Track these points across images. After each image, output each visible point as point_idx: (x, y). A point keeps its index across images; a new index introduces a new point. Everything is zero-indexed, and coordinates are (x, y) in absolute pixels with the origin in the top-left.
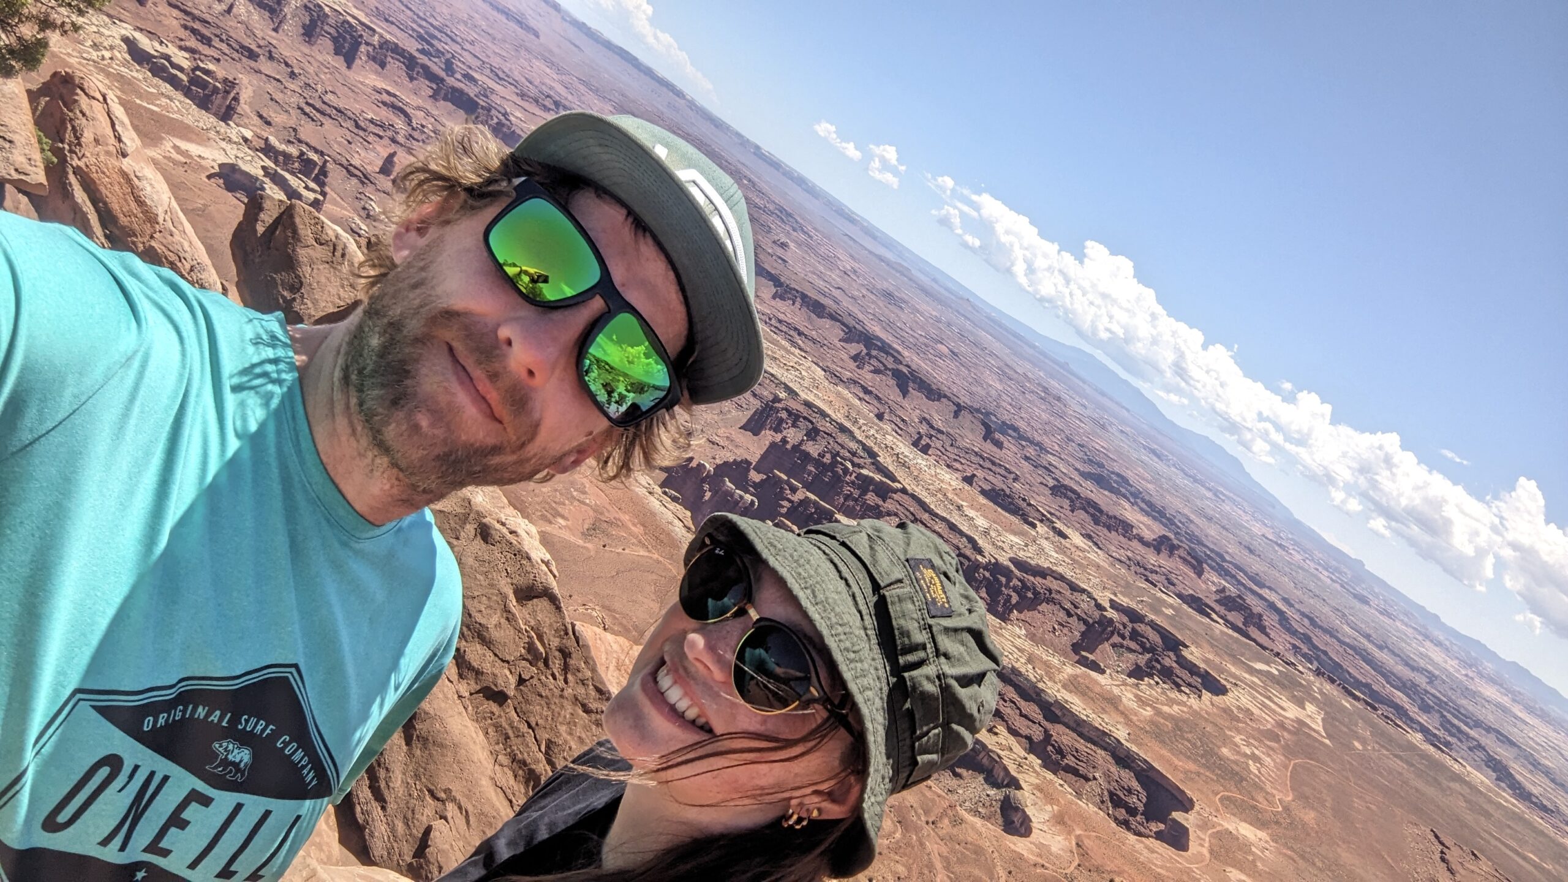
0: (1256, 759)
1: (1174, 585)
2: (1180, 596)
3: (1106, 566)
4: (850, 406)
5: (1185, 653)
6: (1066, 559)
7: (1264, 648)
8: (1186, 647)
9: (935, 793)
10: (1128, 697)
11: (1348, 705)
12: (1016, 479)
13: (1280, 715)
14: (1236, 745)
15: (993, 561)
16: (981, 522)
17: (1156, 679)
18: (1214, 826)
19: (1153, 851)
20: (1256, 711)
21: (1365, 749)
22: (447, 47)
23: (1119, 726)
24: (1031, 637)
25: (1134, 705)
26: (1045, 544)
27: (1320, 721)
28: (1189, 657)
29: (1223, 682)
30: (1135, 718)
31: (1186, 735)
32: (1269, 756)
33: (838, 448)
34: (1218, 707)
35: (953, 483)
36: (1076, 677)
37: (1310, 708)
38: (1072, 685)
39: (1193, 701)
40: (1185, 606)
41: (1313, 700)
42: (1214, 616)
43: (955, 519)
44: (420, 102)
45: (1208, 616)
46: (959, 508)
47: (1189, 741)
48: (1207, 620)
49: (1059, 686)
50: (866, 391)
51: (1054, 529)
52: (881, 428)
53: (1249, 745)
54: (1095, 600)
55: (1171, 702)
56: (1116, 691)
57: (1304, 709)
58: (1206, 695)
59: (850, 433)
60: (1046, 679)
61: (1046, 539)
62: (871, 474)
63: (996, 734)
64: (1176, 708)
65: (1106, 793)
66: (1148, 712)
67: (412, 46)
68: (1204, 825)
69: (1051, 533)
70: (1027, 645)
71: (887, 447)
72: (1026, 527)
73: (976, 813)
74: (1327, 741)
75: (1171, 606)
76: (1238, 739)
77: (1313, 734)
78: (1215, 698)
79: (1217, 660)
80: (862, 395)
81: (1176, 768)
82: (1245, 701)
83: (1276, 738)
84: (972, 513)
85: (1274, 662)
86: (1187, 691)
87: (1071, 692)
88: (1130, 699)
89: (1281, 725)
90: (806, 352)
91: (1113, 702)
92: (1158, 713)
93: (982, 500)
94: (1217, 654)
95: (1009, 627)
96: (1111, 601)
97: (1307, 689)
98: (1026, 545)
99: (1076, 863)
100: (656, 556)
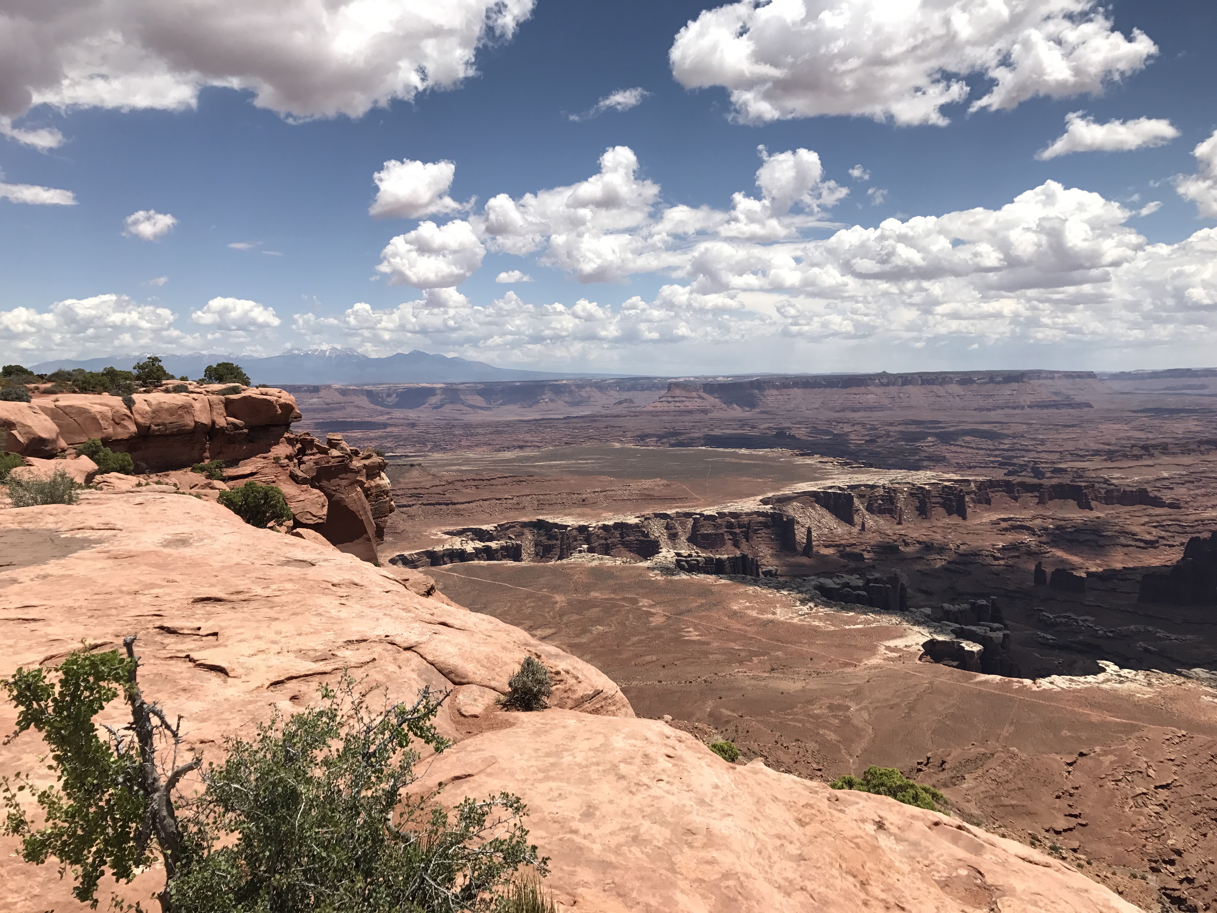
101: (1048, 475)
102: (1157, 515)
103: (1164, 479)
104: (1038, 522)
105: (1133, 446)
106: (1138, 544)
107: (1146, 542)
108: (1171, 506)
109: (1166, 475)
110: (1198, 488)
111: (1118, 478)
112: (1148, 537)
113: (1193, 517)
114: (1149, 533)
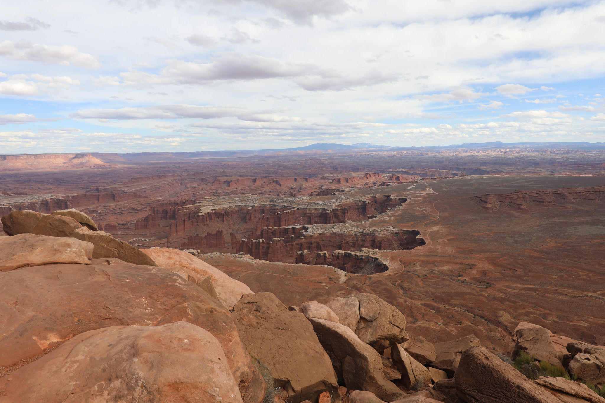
0: (425, 210)
1: (377, 184)
2: (380, 185)
3: (358, 191)
4: (269, 198)
5: (391, 197)
6: (348, 196)
7: (407, 183)
8: (390, 196)
9: (359, 276)
10: (386, 218)
11: (435, 182)
12: (322, 186)
13: (423, 195)
14: (418, 210)
15: (331, 210)
16: (321, 203)
17: (389, 209)
18: (427, 233)
19: (418, 250)
20: (416, 199)
21: (446, 189)
22: (93, 186)
23: (389, 227)
24: (354, 221)
25: (389, 219)
26: (340, 196)
27: (432, 190)
28: (392, 198)
29: (404, 198)
30: (391, 222)
31: (406, 216)
32: (427, 207)
33: (274, 211)
34: (408, 205)
35: (308, 198)
36: (370, 223)
37: (428, 189)
38: (372, 225)
39: (401, 207)
40: (383, 187)
41: (427, 186)
42: (391, 184)
43: (315, 207)
44: (97, 205)
45: (390, 185)
46: (314, 203)
47: (407, 218)
48: (390, 186)
49: (368, 228)
50: (270, 192)
51: (340, 191)
52: (281, 198)
53: (421, 208)
54: (362, 201)
55: (396, 212)
56: (382, 219)
57: (427, 190)
58: (403, 204)
59: (275, 205)
60: (364, 228)
61: (340, 195)
62: (287, 211)
63: (363, 251)
64: (398, 212)
65: (398, 245)
66: (393, 218)
67: (83, 192)
68: (425, 234)
69: (340, 193)
70: (354, 224)
71: (285, 202)
72: (333, 196)
73: (372, 273)
74: (437, 194)
75: (380, 189)
76: (417, 208)
77: (433, 194)
78: (405, 203)
79: (399, 194)
80: (270, 193)
81: (409, 226)
82: (412, 199)
83: (425, 202)
84: (318, 202)
85: (412, 184)
86: (398, 206)
87: (372, 227)
88: (387, 218)
89: (424, 198)
90: (248, 194)
91: (383, 222)
92: (395, 216)
93: (318, 197)
94: (398, 192)
95: (347, 223)
96: (365, 198)
97: (424, 185)
98: (336, 200)
99: (403, 266)
100: (249, 272)
101: (103, 191)
102: (141, 201)
103: (143, 189)
104: (99, 208)
105: (132, 179)
106: (135, 211)
107: (138, 210)
108: (145, 197)
109: (143, 188)
110: (153, 191)
111: (127, 190)
112: (138, 209)
113: (152, 200)
114: (139, 207)
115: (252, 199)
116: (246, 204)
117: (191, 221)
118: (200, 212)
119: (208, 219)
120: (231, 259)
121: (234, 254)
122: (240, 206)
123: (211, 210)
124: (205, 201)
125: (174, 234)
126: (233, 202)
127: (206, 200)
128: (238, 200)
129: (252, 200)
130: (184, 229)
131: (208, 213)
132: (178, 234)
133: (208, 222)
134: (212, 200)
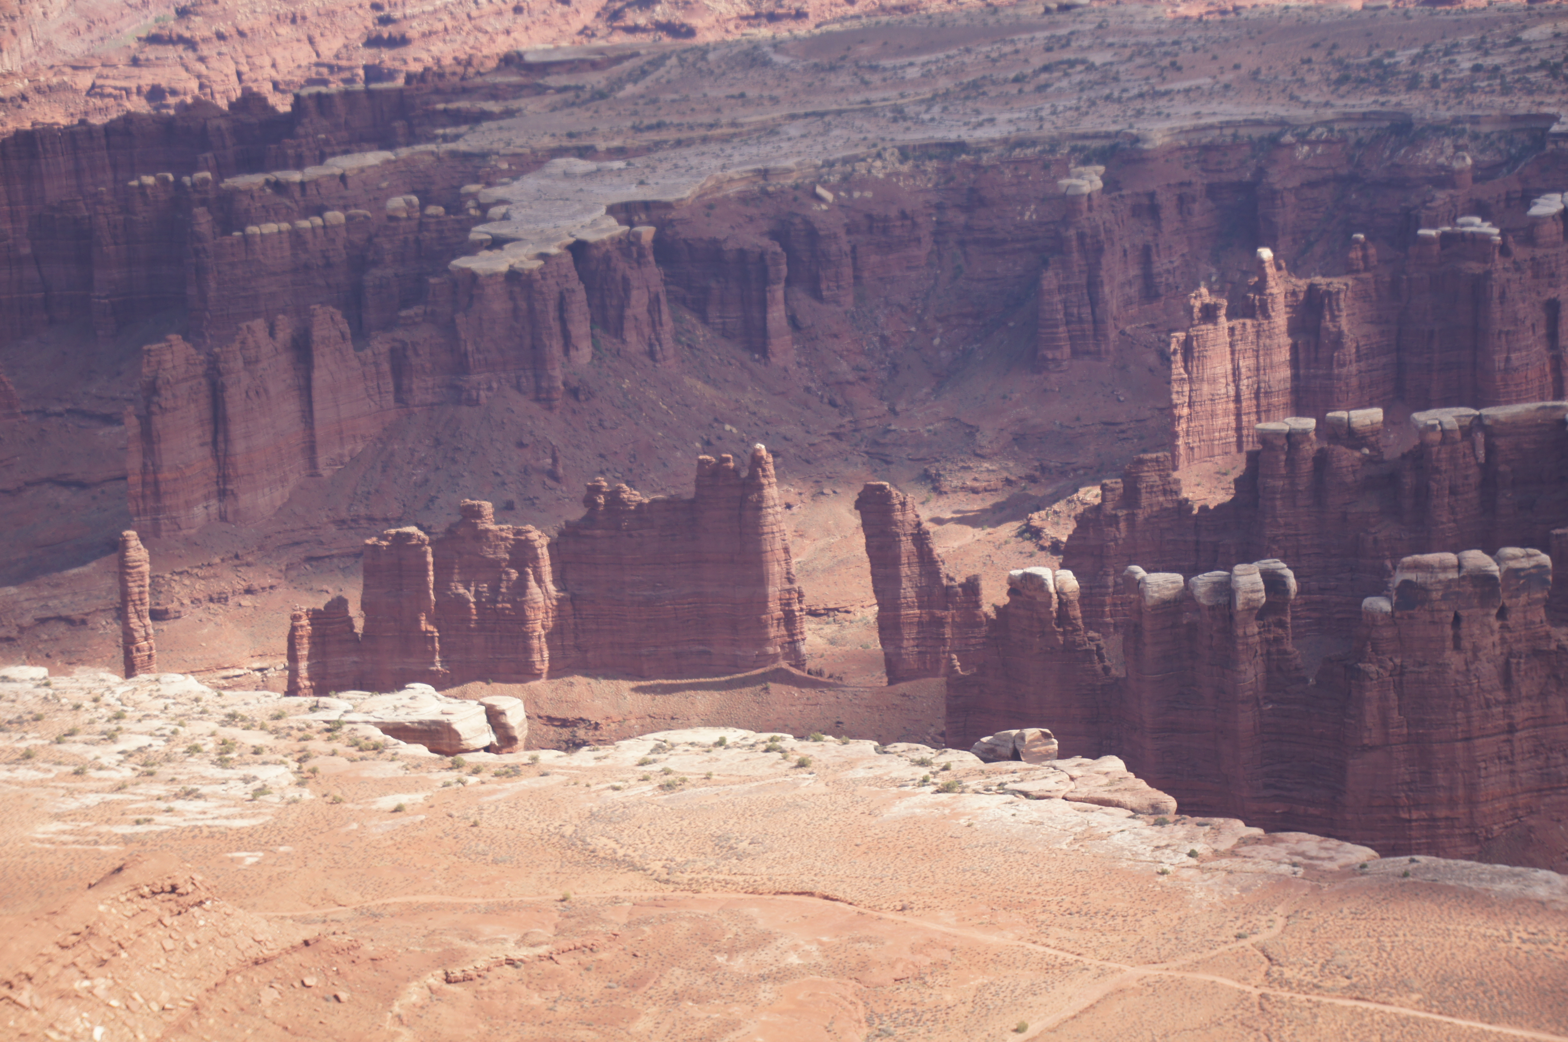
115: (1098, 58)
116: (1032, 130)
117: (380, 345)
118: (479, 233)
119: (580, 327)
120: (900, 809)
121: (925, 752)
122: (960, 147)
123: (612, 210)
124: (530, 105)
125: (199, 511)
126: (868, 109)
127: (541, 90)
128: (927, 76)
129: (1108, 75)
130: (311, 448)
131: (579, 249)
132: (245, 500)
133: (584, 353)
134: (618, 83)
